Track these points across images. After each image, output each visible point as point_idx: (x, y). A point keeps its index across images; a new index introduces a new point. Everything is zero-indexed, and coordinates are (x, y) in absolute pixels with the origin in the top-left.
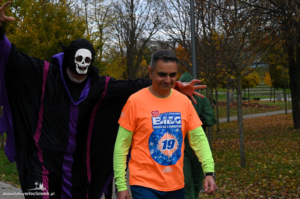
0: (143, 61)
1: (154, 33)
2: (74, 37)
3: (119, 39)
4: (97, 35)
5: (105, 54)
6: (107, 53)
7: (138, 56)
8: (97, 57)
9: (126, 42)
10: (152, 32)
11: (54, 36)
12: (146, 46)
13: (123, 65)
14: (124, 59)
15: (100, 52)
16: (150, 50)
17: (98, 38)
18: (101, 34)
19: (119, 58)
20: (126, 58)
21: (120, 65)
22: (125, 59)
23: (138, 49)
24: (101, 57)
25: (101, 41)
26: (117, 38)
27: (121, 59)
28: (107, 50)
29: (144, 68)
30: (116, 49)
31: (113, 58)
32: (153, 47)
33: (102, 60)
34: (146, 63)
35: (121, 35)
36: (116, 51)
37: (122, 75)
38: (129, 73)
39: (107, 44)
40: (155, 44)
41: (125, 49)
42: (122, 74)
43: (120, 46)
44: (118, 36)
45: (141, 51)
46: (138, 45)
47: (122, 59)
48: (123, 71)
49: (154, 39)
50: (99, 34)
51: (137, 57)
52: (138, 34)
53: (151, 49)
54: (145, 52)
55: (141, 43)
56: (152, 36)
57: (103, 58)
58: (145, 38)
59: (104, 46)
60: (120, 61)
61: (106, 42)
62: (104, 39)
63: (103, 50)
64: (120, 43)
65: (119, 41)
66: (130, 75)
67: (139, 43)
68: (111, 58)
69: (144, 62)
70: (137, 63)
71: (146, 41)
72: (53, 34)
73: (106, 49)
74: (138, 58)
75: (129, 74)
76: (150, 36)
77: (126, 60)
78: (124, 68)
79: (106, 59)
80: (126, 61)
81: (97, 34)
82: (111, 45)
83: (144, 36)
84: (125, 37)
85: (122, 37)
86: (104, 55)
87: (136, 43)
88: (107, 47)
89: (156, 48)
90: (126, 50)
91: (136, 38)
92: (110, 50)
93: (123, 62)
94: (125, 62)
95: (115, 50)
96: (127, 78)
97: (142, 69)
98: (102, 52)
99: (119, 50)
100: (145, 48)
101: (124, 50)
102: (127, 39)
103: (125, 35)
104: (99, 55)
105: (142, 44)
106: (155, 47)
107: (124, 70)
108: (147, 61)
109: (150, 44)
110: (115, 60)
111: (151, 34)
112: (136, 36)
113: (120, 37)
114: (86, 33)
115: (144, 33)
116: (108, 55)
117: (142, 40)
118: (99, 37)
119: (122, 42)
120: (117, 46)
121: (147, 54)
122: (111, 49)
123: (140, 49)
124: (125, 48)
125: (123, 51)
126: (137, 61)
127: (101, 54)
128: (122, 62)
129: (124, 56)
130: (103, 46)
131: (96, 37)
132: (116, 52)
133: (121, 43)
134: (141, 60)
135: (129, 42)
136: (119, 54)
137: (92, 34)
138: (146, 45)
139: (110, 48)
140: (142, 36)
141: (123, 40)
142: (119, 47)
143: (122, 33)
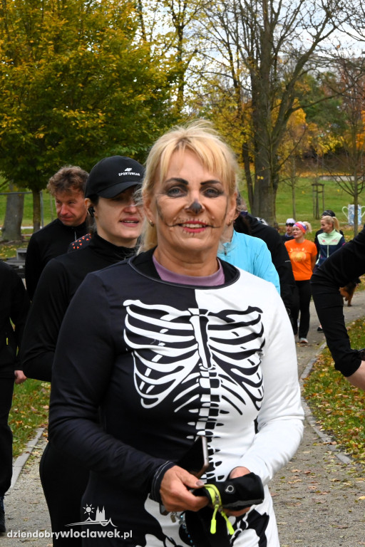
0: (297, 115)
1: (326, 36)
2: (105, 49)
3: (230, 54)
4: (168, 41)
5: (191, 94)
6: (196, 93)
7: (283, 99)
8: (170, 104)
9: (250, 62)
10: (319, 34)
11: (51, 48)
12: (306, 72)
13: (241, 125)
14: (243, 107)
15: (177, 89)
16: (315, 83)
17: (173, 51)
18: (181, 39)
19: (231, 106)
20: (249, 105)
21: (232, 126)
22: (246, 108)
23: (282, 79)
24: (180, 104)
25: (180, 60)
26: (224, 50)
27: (234, 108)
28: (197, 83)
29: (299, 132)
30: (222, 80)
31: (214, 105)
32: (322, 74)
33: (183, 110)
34: (306, 118)
35: (236, 43)
36: (223, 86)
37: (241, 152)
38: (256, 145)
39: (196, 67)
40: (327, 66)
41: (247, 82)
42: (240, 149)
43: (233, 72)
44: (228, 45)
45: (290, 86)
46: (281, 69)
47: (240, 109)
48: (242, 141)
49: (326, 51)
50: (174, 39)
51: (279, 101)
52: (283, 37)
53: (318, 78)
54: (301, 88)
55: (291, 62)
56: (319, 44)
57: (187, 107)
58: (301, 48)
59: (190, 72)
60: (232, 114)
61: (193, 62)
62: (188, 52)
63: (185, 83)
64: (232, 65)
65: (229, 58)
66: (259, 153)
67: (285, 63)
68: (208, 105)
69: (301, 116)
70: (279, 118)
71: (303, 59)
72: (51, 42)
73: (194, 80)
74: (281, 104)
75: (257, 150)
76: (315, 44)
77: (250, 110)
78: (243, 133)
79: (195, 108)
80: (249, 113)
81: (168, 39)
82: (207, 69)
83: (297, 45)
84: (247, 48)
85: (239, 47)
86: (189, 97)
87: (275, 65)
88: (195, 75)
89: (330, 77)
90: (249, 84)
91: (276, 51)
92: (206, 83)
93: (240, 117)
94: (247, 115)
95: (220, 85)
96: (253, 159)
97: (292, 135)
98: (183, 90)
99: (231, 82)
100: (300, 76)
101: (244, 83)
102: (251, 53)
103: (245, 43)
104: (175, 98)
105: (293, 64)
106: (329, 74)
107: (245, 138)
108: (307, 112)
109: (314, 65)
110: (220, 111)
111: (318, 39)
112: (276, 45)
113: (233, 48)
114: (138, 38)
115: (297, 36)
116: (201, 96)
117: (294, 53)
118: (175, 47)
119: (238, 61)
120: (223, 72)
121: (308, 93)
122: (208, 82)
123: (287, 80)
124: (246, 77)
125: (242, 87)
126: (280, 113)
127: (180, 96)
128: (237, 117)
129: (245, 99)
130: (185, 74)
131: (168, 46)
132: (221, 89)
133: (235, 65)
134: (291, 110)
135: (257, 60)
136: (231, 95)
137: (155, 40)
138: (305, 68)
139: (206, 79)
140: (291, 44)
141: (240, 56)
142: (231, 74)
143: (237, 37)
